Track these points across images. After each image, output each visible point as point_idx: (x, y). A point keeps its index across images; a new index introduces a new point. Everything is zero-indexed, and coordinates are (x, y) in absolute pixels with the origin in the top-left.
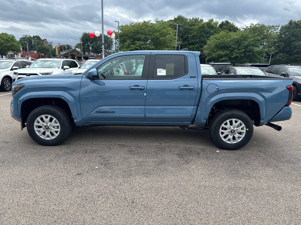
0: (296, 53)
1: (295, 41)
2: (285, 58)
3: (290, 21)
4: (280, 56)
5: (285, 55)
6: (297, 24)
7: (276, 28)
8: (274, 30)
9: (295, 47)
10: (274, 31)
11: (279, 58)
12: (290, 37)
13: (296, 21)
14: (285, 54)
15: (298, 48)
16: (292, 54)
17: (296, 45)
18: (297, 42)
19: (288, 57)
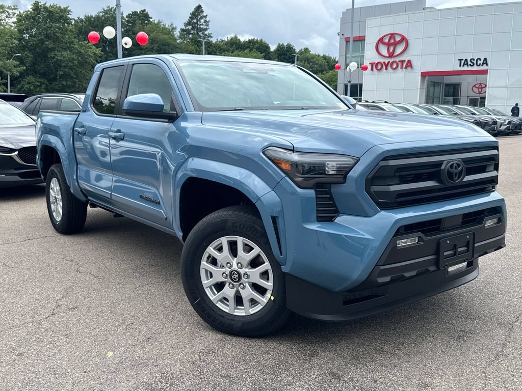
0: (62, 76)
1: (53, 49)
2: (40, 86)
3: (35, 4)
4: (29, 83)
5: (40, 80)
6: (50, 12)
7: (10, 11)
8: (7, 17)
9: (58, 64)
10: (7, 19)
11: (27, 86)
12: (42, 41)
13: (48, 5)
14: (40, 78)
15: (65, 67)
16: (55, 79)
17: (59, 58)
18: (59, 51)
19: (46, 84)
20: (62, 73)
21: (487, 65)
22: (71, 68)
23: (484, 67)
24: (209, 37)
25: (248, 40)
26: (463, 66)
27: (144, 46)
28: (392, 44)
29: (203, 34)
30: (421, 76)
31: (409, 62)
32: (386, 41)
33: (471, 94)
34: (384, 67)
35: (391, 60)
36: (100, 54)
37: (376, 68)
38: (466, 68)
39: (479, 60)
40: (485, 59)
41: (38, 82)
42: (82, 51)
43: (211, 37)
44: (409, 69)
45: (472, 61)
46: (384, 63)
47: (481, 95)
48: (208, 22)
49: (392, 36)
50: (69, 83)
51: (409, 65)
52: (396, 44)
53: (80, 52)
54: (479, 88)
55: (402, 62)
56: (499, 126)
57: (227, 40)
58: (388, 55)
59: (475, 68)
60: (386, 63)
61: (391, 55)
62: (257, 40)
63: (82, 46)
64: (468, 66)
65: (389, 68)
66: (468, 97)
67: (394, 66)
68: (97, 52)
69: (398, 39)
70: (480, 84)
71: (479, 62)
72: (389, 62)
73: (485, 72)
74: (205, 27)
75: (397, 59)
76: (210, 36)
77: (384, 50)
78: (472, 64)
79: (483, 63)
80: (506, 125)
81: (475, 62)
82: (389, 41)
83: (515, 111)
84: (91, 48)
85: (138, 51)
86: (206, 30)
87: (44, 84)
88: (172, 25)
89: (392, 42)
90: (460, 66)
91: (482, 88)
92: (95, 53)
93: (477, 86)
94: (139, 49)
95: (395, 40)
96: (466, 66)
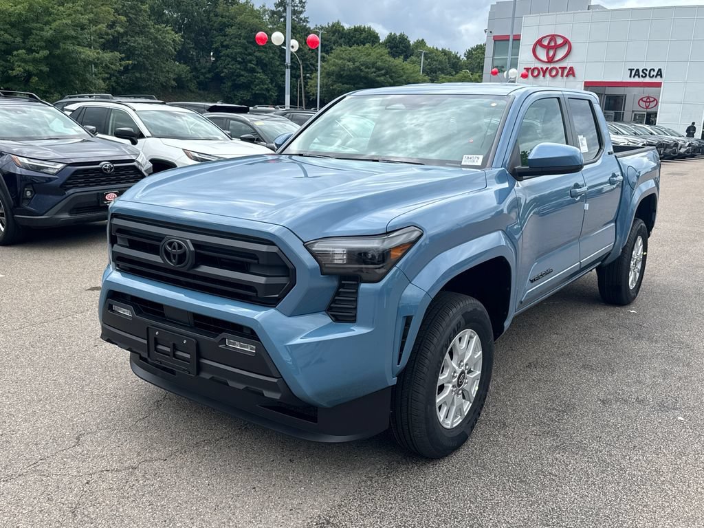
17: (132, 44)
18: (132, 37)
19: (116, 76)
20: (136, 63)
21: (661, 77)
22: (146, 58)
23: (658, 80)
24: (304, 22)
25: (353, 27)
26: (634, 77)
27: (230, 32)
28: (552, 48)
29: (297, 17)
30: (585, 86)
31: (571, 69)
32: (546, 43)
33: (637, 108)
34: (542, 73)
35: (550, 66)
36: (179, 40)
37: (532, 74)
38: (637, 79)
39: (652, 71)
40: (660, 70)
41: (107, 73)
42: (159, 37)
43: (307, 22)
44: (571, 77)
45: (645, 71)
46: (542, 68)
47: (648, 110)
48: (304, 3)
49: (553, 37)
50: (144, 75)
51: (571, 72)
52: (557, 47)
53: (156, 38)
54: (646, 102)
55: (563, 69)
56: (679, 148)
57: (327, 27)
58: (546, 60)
59: (647, 80)
60: (544, 69)
61: (550, 60)
62: (365, 27)
63: (158, 30)
64: (639, 77)
65: (547, 75)
66: (633, 111)
67: (554, 73)
68: (177, 39)
69: (560, 41)
70: (648, 98)
71: (652, 73)
72: (547, 68)
73: (659, 85)
74: (301, 9)
75: (557, 66)
76: (306, 20)
77: (542, 54)
78: (644, 75)
79: (657, 75)
80: (686, 147)
81: (648, 73)
82: (549, 43)
83: (691, 131)
84: (168, 33)
85: (221, 37)
86: (301, 12)
87: (114, 75)
88: (264, 6)
89: (553, 45)
90: (630, 76)
91: (650, 102)
92: (174, 40)
93: (645, 99)
94: (222, 36)
95: (556, 43)
96: (637, 77)
